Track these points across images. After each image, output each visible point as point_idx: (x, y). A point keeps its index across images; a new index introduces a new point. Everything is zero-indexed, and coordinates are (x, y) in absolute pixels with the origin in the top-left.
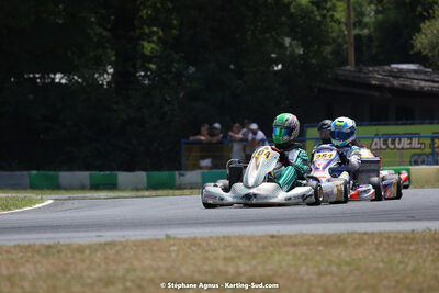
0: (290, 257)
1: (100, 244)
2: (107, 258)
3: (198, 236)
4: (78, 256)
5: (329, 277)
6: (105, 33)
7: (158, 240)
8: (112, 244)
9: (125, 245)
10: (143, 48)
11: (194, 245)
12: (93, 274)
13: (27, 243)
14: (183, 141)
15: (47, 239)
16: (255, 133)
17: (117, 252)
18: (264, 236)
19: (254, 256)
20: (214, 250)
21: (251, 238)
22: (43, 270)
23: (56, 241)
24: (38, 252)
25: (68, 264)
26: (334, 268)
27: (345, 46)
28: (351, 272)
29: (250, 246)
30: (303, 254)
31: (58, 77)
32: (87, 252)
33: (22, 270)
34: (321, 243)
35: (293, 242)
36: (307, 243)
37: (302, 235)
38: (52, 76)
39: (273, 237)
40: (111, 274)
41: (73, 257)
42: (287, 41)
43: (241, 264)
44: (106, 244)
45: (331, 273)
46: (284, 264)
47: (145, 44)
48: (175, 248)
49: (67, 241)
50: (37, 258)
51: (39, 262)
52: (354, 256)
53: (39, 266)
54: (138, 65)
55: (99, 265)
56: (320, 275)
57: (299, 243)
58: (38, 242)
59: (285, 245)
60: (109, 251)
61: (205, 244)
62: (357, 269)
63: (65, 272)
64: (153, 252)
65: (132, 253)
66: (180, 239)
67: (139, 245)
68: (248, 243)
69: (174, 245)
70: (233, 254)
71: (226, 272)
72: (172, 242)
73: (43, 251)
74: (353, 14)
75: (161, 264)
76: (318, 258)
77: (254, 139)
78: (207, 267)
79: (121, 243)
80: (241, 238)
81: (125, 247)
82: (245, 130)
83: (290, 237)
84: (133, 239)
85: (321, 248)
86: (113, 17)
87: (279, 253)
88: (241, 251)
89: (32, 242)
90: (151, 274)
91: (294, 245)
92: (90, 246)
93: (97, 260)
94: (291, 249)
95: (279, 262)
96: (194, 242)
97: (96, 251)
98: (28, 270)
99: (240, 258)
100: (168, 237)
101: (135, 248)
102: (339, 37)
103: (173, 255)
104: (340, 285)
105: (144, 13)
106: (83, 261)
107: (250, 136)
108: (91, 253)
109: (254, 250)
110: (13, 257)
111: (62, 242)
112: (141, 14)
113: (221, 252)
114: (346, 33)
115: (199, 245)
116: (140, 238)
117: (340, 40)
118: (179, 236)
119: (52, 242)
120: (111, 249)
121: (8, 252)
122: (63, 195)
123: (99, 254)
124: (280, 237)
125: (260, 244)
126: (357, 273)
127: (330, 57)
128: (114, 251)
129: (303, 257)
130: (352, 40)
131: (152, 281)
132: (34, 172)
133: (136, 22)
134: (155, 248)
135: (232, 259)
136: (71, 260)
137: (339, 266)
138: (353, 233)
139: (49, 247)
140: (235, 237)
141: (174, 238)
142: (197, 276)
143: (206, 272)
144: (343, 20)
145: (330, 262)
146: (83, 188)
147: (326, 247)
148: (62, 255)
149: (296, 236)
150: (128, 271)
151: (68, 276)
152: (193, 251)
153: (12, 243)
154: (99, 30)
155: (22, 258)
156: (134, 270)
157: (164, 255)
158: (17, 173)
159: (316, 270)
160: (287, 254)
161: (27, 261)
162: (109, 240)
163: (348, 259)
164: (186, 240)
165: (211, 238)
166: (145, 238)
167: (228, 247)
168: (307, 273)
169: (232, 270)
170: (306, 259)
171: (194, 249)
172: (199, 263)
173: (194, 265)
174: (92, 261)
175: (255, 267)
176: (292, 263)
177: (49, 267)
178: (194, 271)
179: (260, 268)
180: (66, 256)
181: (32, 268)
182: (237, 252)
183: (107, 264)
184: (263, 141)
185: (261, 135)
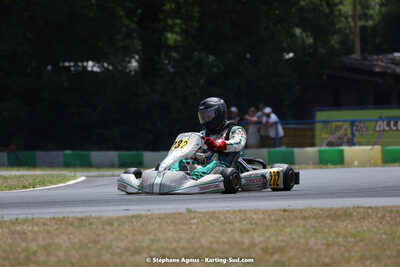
0: (301, 229)
1: (128, 217)
2: (134, 230)
3: (217, 210)
4: (108, 228)
5: (336, 248)
6: (133, 26)
7: (180, 214)
8: (139, 217)
9: (150, 218)
10: (166, 39)
11: (213, 218)
12: (121, 244)
13: (61, 216)
15: (80, 212)
16: (268, 116)
17: (143, 225)
18: (277, 210)
19: (267, 228)
20: (230, 223)
21: (264, 212)
22: (76, 240)
23: (88, 214)
24: (72, 224)
25: (99, 235)
26: (340, 240)
27: (351, 37)
28: (356, 243)
29: (264, 219)
30: (312, 226)
31: (90, 65)
32: (116, 224)
33: (57, 240)
34: (329, 216)
35: (303, 216)
36: (315, 217)
37: (312, 209)
38: (85, 64)
39: (285, 211)
40: (137, 244)
41: (103, 229)
42: (298, 31)
43: (255, 235)
44: (133, 217)
45: (338, 244)
46: (295, 236)
47: (169, 35)
48: (195, 221)
49: (98, 215)
50: (71, 229)
51: (72, 233)
52: (359, 229)
53: (72, 236)
54: (163, 55)
55: (127, 237)
56: (328, 245)
57: (308, 217)
58: (71, 215)
59: (297, 218)
60: (136, 224)
61: (222, 217)
62: (362, 240)
63: (96, 242)
64: (175, 225)
65: (156, 225)
66: (200, 213)
67: (163, 218)
68: (262, 216)
69: (195, 218)
70: (249, 227)
71: (243, 243)
72: (193, 215)
73: (76, 223)
74: (359, 8)
75: (183, 235)
76: (326, 230)
77: (267, 122)
78: (224, 239)
79: (146, 216)
80: (256, 212)
81: (150, 219)
82: (259, 113)
83: (301, 211)
84: (158, 212)
85: (329, 221)
86: (140, 11)
87: (291, 226)
88: (255, 223)
89: (66, 215)
90: (174, 245)
91: (304, 218)
92: (118, 219)
93: (124, 232)
94: (301, 222)
95: (291, 233)
96: (213, 215)
97: (124, 223)
98: (62, 240)
99: (255, 231)
100: (189, 211)
101: (159, 221)
102: (346, 28)
103: (194, 227)
104: (346, 254)
105: (167, 7)
106: (112, 232)
107: (264, 119)
108: (119, 225)
109: (268, 222)
110: (49, 228)
111: (93, 215)
112: (165, 8)
113: (238, 225)
114: (352, 24)
115: (218, 218)
116: (164, 212)
117: (347, 31)
118: (199, 210)
119: (84, 215)
120: (137, 222)
121: (44, 224)
122: (94, 172)
123: (126, 226)
124: (292, 211)
125: (273, 218)
126: (362, 244)
127: (337, 46)
128: (140, 224)
129: (313, 230)
130: (358, 31)
131: (174, 250)
132: (68, 152)
133: (161, 16)
134: (177, 221)
135: (247, 231)
136: (102, 232)
137: (345, 237)
138: (358, 207)
139: (81, 219)
140: (251, 211)
141: (195, 212)
142: (214, 246)
143: (224, 243)
144: (350, 13)
145: (338, 235)
146: (112, 166)
147: (333, 220)
148: (93, 227)
149: (306, 210)
150: (153, 241)
151: (99, 246)
152: (212, 224)
153: (49, 216)
154: (126, 22)
155: (57, 229)
156: (159, 240)
157: (185, 227)
158: (54, 153)
159: (325, 241)
160: (298, 227)
161: (62, 233)
162: (135, 213)
163: (354, 231)
164: (205, 213)
165: (228, 211)
166: (168, 212)
167: (244, 220)
168: (316, 244)
169: (247, 241)
170: (315, 232)
171: (213, 222)
172: (217, 235)
173: (213, 236)
174: (120, 233)
175: (268, 238)
176: (302, 235)
177: (81, 237)
178: (212, 242)
179: (273, 239)
180: (97, 228)
181: (66, 239)
182: (252, 224)
183: (134, 235)
184: (275, 123)
185: (274, 118)
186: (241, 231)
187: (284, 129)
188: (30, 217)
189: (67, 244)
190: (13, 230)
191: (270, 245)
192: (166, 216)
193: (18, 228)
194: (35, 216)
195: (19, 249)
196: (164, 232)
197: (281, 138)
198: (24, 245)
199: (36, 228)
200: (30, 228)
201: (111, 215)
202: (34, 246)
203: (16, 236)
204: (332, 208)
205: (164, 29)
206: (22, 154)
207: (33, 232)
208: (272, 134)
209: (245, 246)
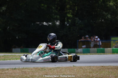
1: (56, 68)
2: (58, 71)
3: (82, 66)
4: (50, 71)
6: (57, 12)
7: (71, 67)
8: (59, 68)
9: (62, 68)
11: (81, 68)
13: (36, 67)
14: (78, 41)
16: (97, 39)
17: (60, 70)
18: (100, 66)
19: (97, 72)
20: (86, 70)
21: (96, 67)
22: (41, 74)
23: (44, 67)
24: (39, 70)
25: (47, 73)
29: (96, 69)
30: (111, 71)
31: (45, 23)
32: (52, 70)
33: (35, 74)
34: (116, 68)
35: (108, 68)
36: (112, 68)
37: (111, 66)
38: (43, 23)
39: (102, 67)
41: (48, 71)
43: (94, 74)
44: (57, 68)
46: (105, 74)
47: (68, 15)
48: (76, 69)
49: (47, 67)
50: (39, 71)
51: (39, 72)
53: (39, 73)
56: (116, 77)
58: (39, 67)
59: (106, 69)
60: (58, 70)
61: (84, 68)
64: (70, 70)
68: (96, 68)
69: (75, 68)
70: (91, 71)
71: (90, 76)
75: (72, 73)
76: (115, 72)
77: (97, 40)
78: (84, 74)
79: (61, 67)
80: (94, 67)
81: (62, 69)
84: (65, 66)
85: (116, 70)
86: (59, 8)
87: (104, 71)
88: (93, 70)
89: (38, 67)
91: (108, 69)
92: (53, 68)
93: (55, 72)
94: (107, 70)
95: (104, 73)
96: (81, 67)
97: (55, 69)
99: (93, 73)
100: (74, 66)
101: (65, 69)
103: (75, 71)
106: (51, 72)
107: (96, 39)
108: (53, 70)
109: (97, 70)
110: (33, 71)
111: (46, 67)
112: (67, 7)
113: (88, 70)
115: (82, 68)
118: (77, 66)
119: (43, 67)
121: (31, 69)
123: (55, 70)
124: (105, 67)
125: (99, 69)
128: (59, 70)
129: (111, 72)
133: (65, 9)
134: (70, 69)
135: (91, 72)
136: (48, 72)
139: (42, 68)
141: (75, 66)
142: (81, 76)
143: (84, 76)
147: (117, 69)
149: (109, 67)
152: (81, 70)
153: (33, 67)
155: (35, 71)
157: (73, 71)
159: (114, 76)
160: (106, 71)
161: (37, 72)
162: (58, 67)
165: (85, 66)
166: (67, 66)
167: (90, 69)
168: (112, 76)
169: (91, 75)
170: (112, 73)
171: (81, 69)
172: (82, 73)
173: (81, 74)
174: (54, 72)
175: (98, 74)
176: (108, 74)
177: (42, 73)
178: (81, 75)
179: (99, 75)
180: (47, 71)
181: (38, 74)
182: (92, 70)
183: (58, 73)
184: (99, 41)
185: (99, 39)
186: (89, 72)
187: (101, 42)
188: (27, 67)
189: (38, 75)
190: (22, 71)
191: (98, 77)
192: (67, 67)
193: (24, 70)
194: (29, 67)
195: (24, 77)
196: (66, 72)
197: (101, 45)
198: (26, 75)
199: (29, 70)
200: (27, 70)
201: (51, 67)
202: (28, 76)
203: (23, 73)
204: (116, 66)
205: (67, 13)
206: (24, 49)
207: (28, 71)
208: (98, 44)
209: (91, 77)
